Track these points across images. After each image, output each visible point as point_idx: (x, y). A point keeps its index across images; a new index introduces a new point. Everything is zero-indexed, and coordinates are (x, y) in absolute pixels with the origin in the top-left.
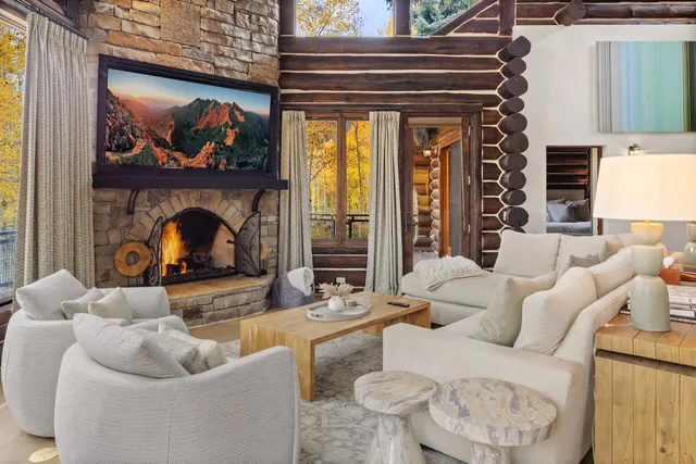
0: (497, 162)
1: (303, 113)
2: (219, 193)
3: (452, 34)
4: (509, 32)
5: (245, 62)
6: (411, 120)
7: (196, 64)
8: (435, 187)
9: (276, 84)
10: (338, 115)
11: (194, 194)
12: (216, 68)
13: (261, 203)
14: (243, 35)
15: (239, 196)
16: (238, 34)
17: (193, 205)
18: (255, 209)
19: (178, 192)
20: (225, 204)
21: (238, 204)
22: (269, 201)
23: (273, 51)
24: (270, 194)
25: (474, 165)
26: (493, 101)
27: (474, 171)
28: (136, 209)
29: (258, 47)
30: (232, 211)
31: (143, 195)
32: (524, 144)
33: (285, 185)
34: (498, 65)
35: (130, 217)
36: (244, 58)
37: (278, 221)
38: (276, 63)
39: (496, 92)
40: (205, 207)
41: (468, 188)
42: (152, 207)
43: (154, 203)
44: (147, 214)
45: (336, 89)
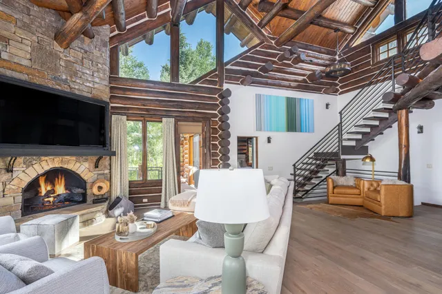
0: (217, 143)
1: (125, 117)
2: (74, 158)
3: (197, 84)
5: (89, 87)
6: (179, 123)
7: (57, 85)
8: (186, 154)
9: (108, 100)
10: (142, 119)
11: (57, 159)
12: (71, 88)
13: (100, 163)
14: (88, 72)
15: (86, 160)
16: (84, 71)
17: (57, 166)
18: (96, 166)
19: (46, 158)
20: (78, 164)
21: (86, 165)
22: (105, 161)
23: (106, 83)
24: (105, 158)
25: (208, 144)
26: (215, 116)
27: (207, 147)
28: (14, 169)
29: (97, 80)
30: (82, 168)
31: (20, 160)
32: (229, 135)
33: (114, 154)
34: (217, 100)
35: (10, 174)
36: (88, 84)
37: (110, 172)
38: (108, 90)
39: (216, 112)
40: (65, 166)
41: (204, 155)
42: (27, 168)
43: (29, 165)
44: (24, 171)
45: (142, 105)
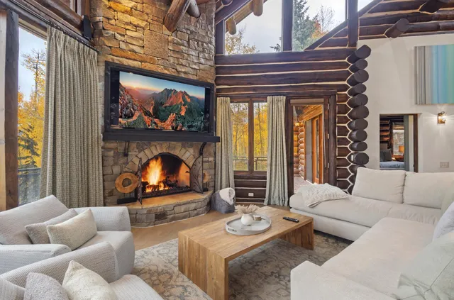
0: (346, 125)
1: (229, 98)
2: (180, 144)
3: (317, 48)
4: (355, 44)
5: (195, 69)
6: (292, 101)
7: (166, 69)
9: (213, 82)
10: (249, 99)
11: (165, 145)
12: (178, 72)
13: (205, 150)
14: (194, 53)
15: (191, 146)
16: (190, 53)
17: (165, 151)
18: (201, 154)
19: (155, 143)
20: (183, 150)
21: (191, 151)
22: (209, 149)
23: (212, 63)
24: (210, 145)
25: (331, 127)
26: (344, 88)
27: (331, 131)
28: (130, 153)
29: (202, 61)
30: (188, 154)
31: (134, 145)
32: (366, 113)
33: (218, 139)
35: (126, 158)
36: (194, 66)
37: (215, 160)
38: (213, 70)
39: (345, 83)
40: (172, 152)
41: (327, 141)
42: (139, 152)
43: (141, 149)
44: (136, 156)
45: (248, 84)
